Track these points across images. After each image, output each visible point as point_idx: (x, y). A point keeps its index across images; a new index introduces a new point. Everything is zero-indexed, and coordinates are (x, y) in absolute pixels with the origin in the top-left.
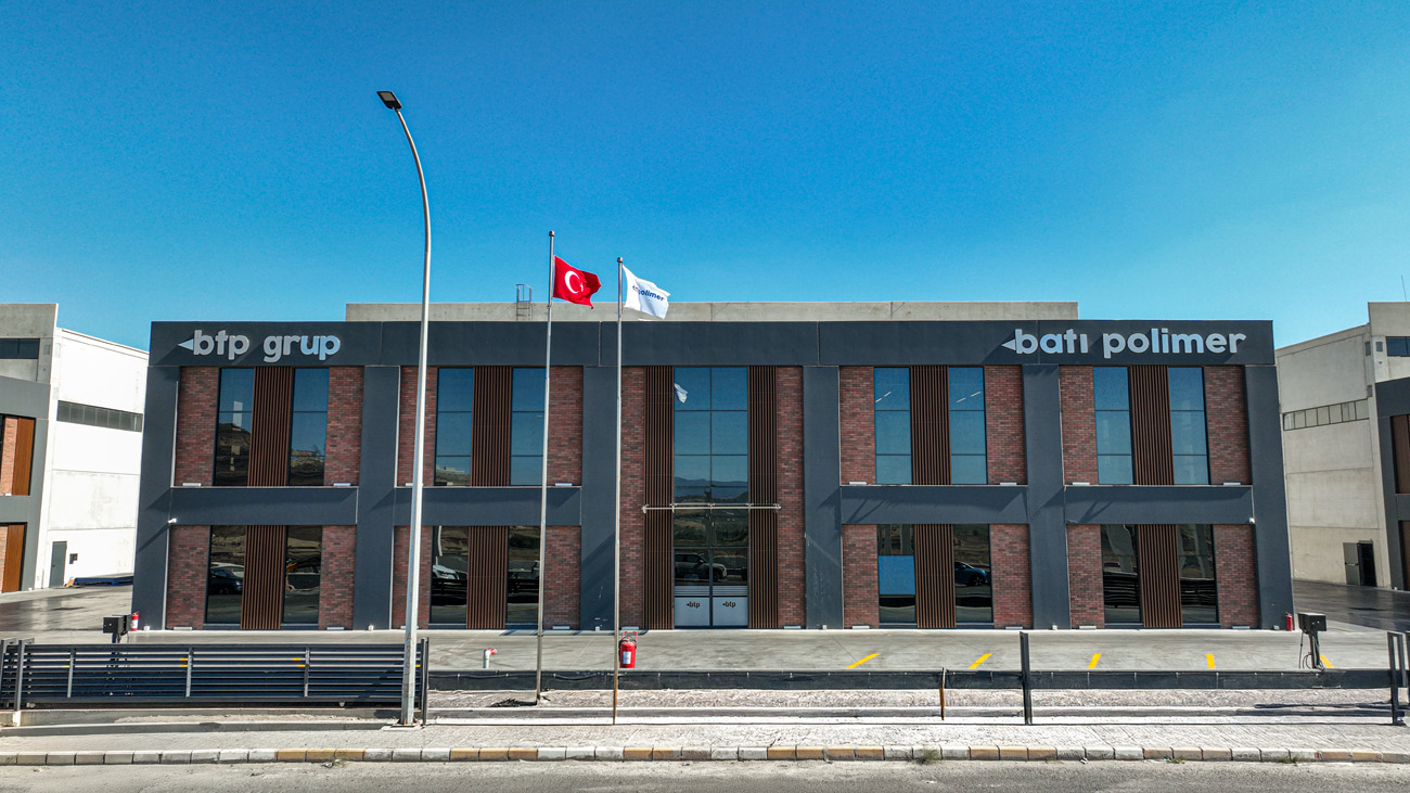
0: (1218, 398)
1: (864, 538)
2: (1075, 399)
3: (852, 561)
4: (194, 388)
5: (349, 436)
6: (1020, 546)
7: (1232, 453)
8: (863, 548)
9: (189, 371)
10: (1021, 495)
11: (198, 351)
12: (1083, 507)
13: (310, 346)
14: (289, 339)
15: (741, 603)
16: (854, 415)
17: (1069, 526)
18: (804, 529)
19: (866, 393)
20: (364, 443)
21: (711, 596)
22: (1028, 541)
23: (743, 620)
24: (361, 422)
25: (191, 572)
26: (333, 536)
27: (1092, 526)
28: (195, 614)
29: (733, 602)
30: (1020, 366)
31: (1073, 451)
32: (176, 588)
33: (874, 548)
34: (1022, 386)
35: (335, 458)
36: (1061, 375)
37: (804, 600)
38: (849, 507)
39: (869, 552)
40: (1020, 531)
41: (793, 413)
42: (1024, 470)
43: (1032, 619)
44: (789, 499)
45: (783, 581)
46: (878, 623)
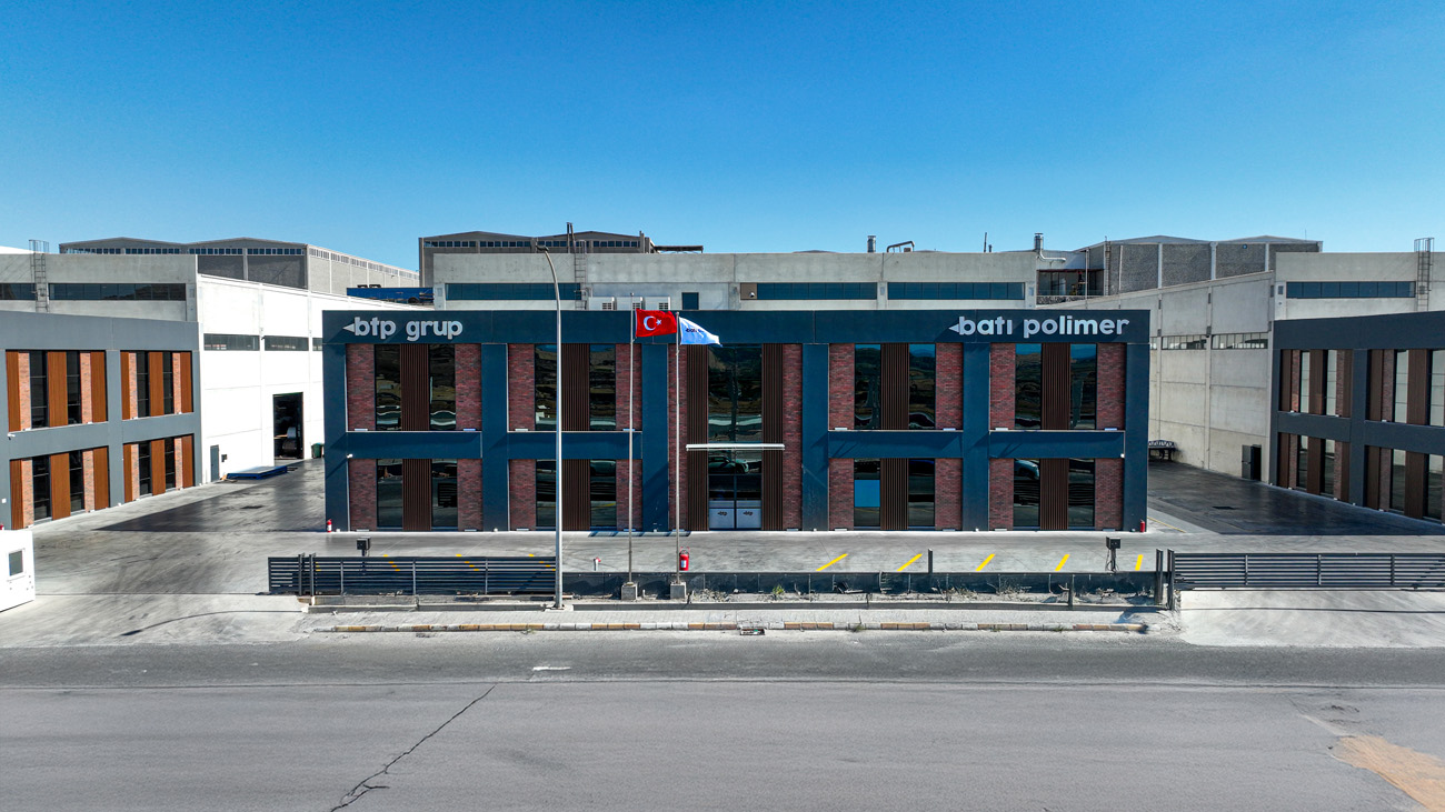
0: (1106, 367)
1: (844, 467)
2: (1001, 367)
3: (835, 484)
4: (356, 359)
5: (472, 394)
6: (956, 473)
7: (1113, 407)
8: (844, 475)
9: (352, 347)
10: (957, 439)
11: (358, 333)
12: (1003, 446)
13: (440, 329)
14: (424, 324)
15: (756, 512)
16: (839, 379)
17: (991, 459)
18: (802, 461)
19: (848, 363)
20: (483, 399)
21: (735, 508)
22: (961, 470)
23: (757, 524)
24: (481, 384)
25: (365, 492)
26: (465, 466)
27: (1008, 459)
28: (370, 520)
29: (751, 511)
30: (964, 343)
31: (998, 406)
32: (356, 502)
33: (851, 475)
34: (963, 358)
35: (463, 411)
36: (991, 350)
37: (801, 511)
38: (833, 446)
39: (848, 478)
40: (957, 463)
41: (795, 377)
42: (961, 419)
43: (961, 524)
44: (791, 440)
45: (786, 498)
46: (852, 526)
